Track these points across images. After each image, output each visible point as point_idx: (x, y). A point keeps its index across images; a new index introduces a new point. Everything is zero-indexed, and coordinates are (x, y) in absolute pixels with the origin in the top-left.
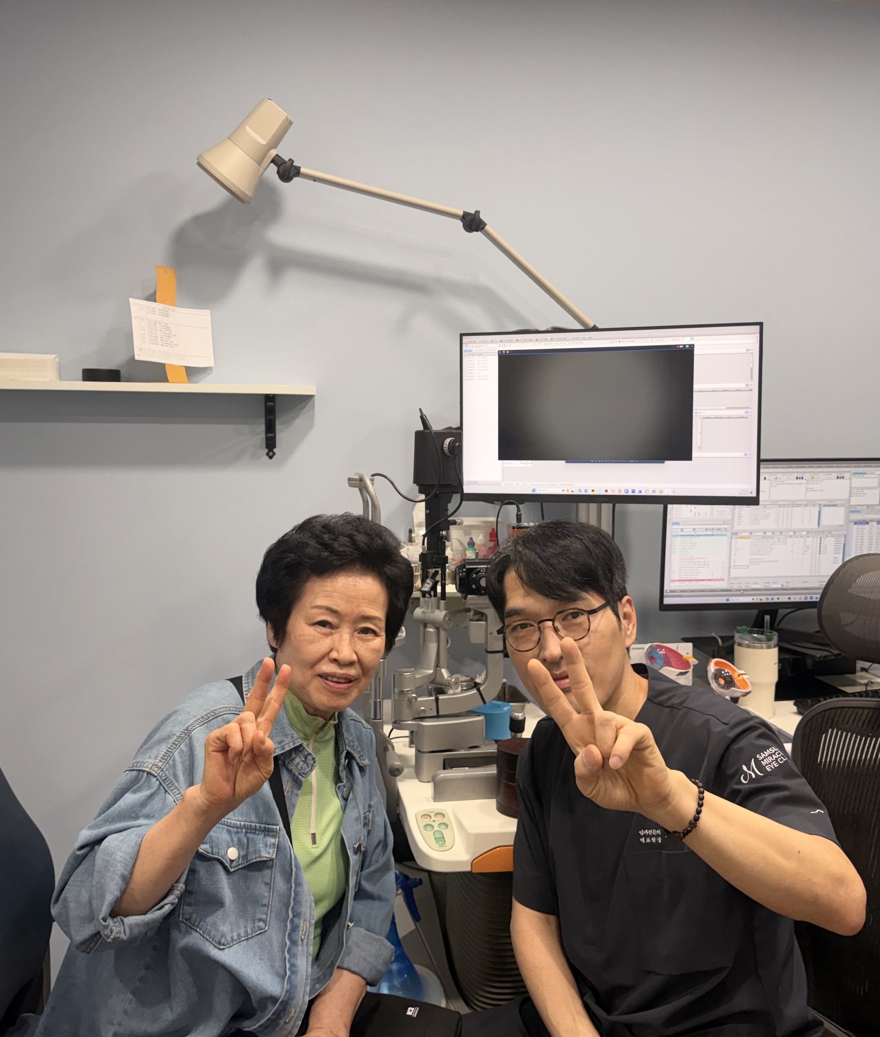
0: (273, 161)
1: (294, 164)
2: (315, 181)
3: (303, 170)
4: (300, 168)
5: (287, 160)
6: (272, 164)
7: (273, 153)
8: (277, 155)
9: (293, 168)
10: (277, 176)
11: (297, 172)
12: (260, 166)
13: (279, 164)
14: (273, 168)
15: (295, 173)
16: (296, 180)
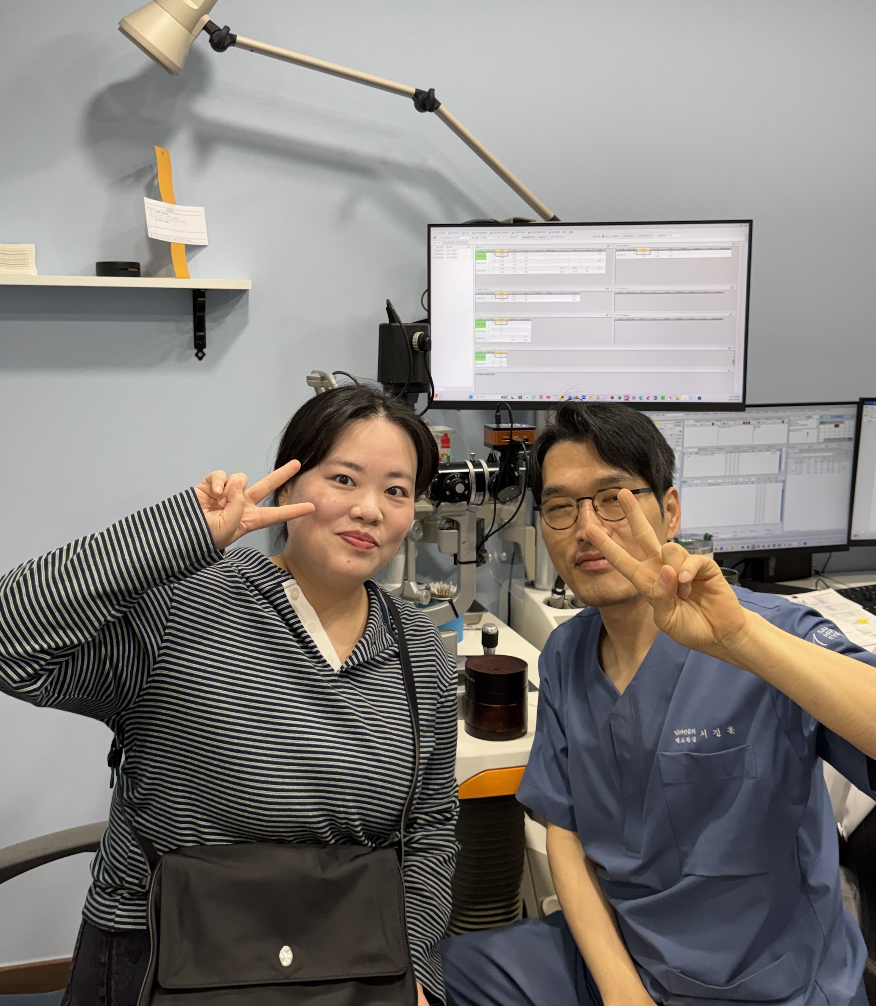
0: (205, 28)
1: (230, 32)
2: (252, 51)
3: (239, 39)
4: (236, 36)
5: (222, 27)
6: (204, 31)
7: (206, 18)
8: (210, 21)
9: (228, 37)
10: (209, 44)
11: (233, 41)
12: (191, 32)
13: (212, 31)
14: (206, 36)
15: (230, 41)
16: (230, 49)
